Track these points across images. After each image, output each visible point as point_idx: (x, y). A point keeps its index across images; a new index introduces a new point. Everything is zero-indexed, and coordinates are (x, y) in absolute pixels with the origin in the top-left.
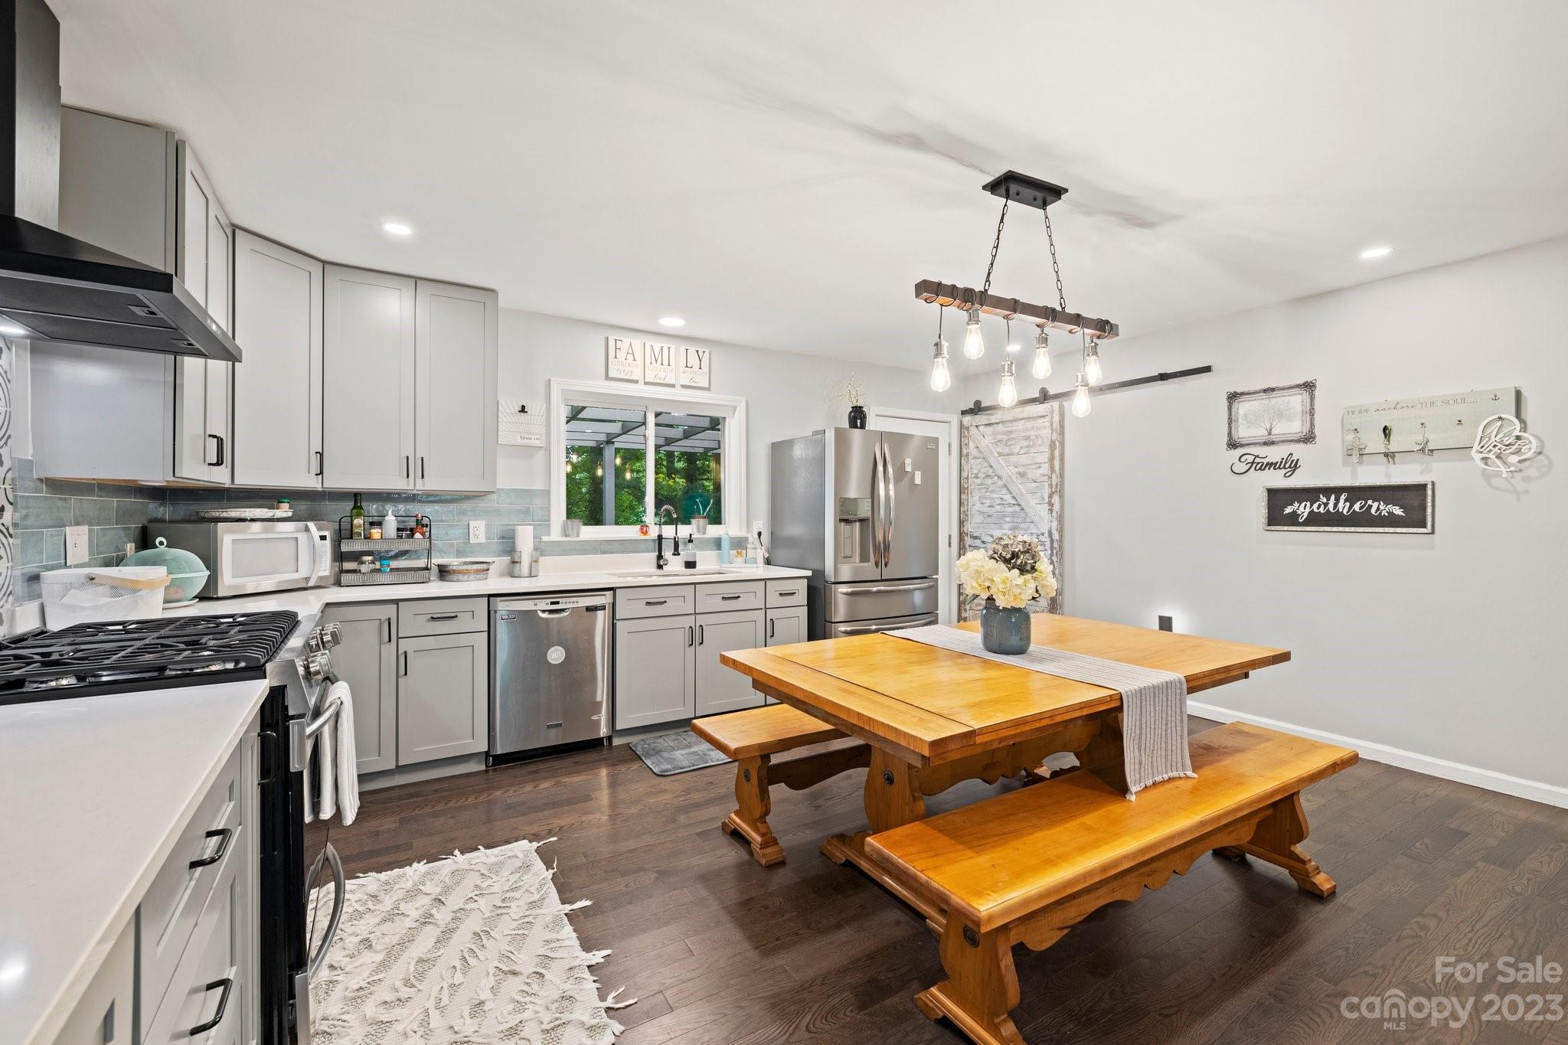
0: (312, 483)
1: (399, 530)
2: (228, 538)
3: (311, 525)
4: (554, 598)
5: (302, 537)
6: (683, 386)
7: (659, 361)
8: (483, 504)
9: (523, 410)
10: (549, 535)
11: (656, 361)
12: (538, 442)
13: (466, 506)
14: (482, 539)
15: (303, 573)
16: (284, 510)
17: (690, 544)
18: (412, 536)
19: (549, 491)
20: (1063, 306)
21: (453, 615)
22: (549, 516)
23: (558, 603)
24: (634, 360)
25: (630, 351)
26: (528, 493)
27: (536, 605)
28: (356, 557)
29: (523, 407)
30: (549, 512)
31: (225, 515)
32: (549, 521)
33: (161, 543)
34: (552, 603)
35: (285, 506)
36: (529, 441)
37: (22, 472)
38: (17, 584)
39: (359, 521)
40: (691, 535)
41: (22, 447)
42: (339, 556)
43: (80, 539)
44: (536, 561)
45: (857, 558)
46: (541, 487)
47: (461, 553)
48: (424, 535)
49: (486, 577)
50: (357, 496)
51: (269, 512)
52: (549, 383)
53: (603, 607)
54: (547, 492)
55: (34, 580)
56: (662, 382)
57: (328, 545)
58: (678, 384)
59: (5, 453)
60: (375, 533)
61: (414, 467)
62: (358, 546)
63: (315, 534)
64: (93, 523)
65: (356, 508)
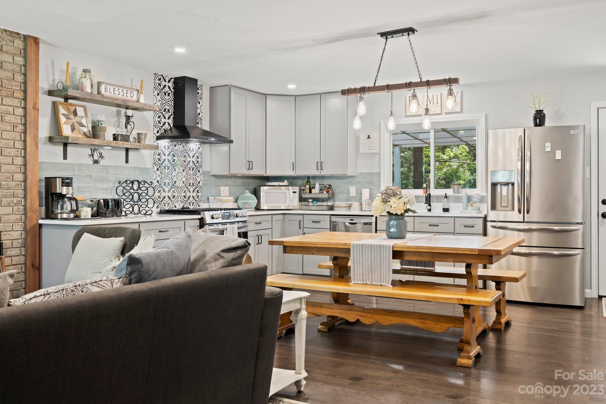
0: (291, 173)
1: (321, 190)
2: (264, 192)
3: (290, 188)
4: (354, 218)
5: (287, 191)
6: (446, 113)
7: (432, 103)
8: (355, 180)
9: (369, 137)
11: (430, 103)
12: (375, 151)
13: (349, 180)
14: (354, 195)
15: (287, 204)
16: (286, 183)
17: (446, 199)
18: (323, 192)
19: (380, 173)
20: (421, 78)
21: (319, 221)
22: (380, 184)
23: (353, 220)
24: (419, 105)
26: (371, 174)
27: (345, 220)
28: (307, 200)
29: (369, 136)
30: (380, 182)
31: (267, 184)
32: (380, 187)
33: (247, 192)
34: (351, 220)
35: (286, 181)
36: (372, 151)
37: (205, 173)
38: (204, 199)
39: (308, 187)
40: (446, 194)
41: (206, 167)
42: (301, 199)
43: (225, 190)
44: (369, 204)
45: (510, 208)
46: (378, 171)
47: (347, 200)
48: (328, 192)
49: (350, 210)
50: (308, 178)
51: (281, 184)
52: (380, 123)
53: (371, 224)
54: (379, 174)
55: (208, 198)
56: (434, 113)
57: (297, 195)
58: (443, 113)
59: (201, 170)
60: (313, 191)
61: (320, 165)
62: (307, 196)
63: (291, 191)
64: (230, 186)
65: (308, 182)
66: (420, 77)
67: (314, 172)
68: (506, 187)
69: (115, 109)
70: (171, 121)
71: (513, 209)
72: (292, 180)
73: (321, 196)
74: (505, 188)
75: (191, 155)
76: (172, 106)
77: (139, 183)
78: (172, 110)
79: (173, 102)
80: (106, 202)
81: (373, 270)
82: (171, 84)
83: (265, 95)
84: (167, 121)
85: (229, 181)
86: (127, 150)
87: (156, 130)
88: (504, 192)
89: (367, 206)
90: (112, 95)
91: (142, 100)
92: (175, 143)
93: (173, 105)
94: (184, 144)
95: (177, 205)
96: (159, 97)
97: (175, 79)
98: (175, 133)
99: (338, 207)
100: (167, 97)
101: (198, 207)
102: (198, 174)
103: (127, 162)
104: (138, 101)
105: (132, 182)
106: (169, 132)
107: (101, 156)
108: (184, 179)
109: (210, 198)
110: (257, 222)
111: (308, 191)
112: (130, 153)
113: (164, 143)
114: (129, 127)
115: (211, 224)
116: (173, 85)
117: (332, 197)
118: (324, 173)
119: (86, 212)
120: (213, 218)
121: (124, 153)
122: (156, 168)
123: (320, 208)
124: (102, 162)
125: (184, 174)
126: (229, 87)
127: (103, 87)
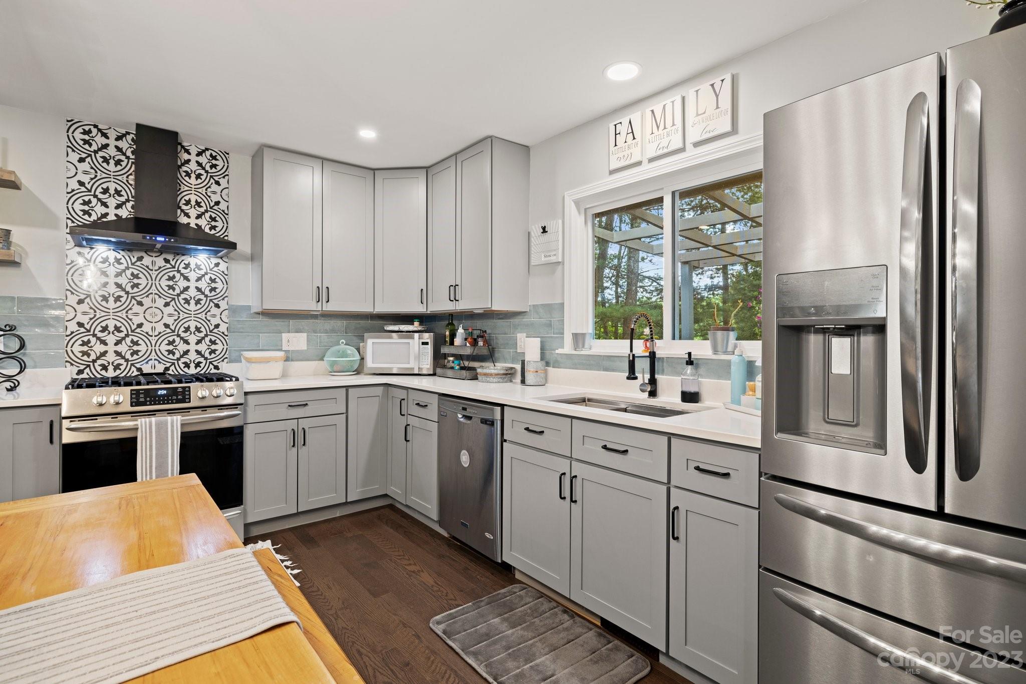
0: (420, 309)
1: (464, 339)
2: (371, 341)
3: (421, 335)
4: (465, 404)
5: (411, 342)
7: (662, 127)
8: (526, 320)
9: (544, 230)
10: (563, 347)
11: (658, 127)
12: (555, 257)
13: (516, 320)
15: (412, 364)
16: (416, 326)
17: (690, 367)
18: (465, 344)
19: (563, 303)
21: (426, 404)
22: (563, 329)
23: (466, 409)
24: (634, 138)
25: (630, 131)
26: (548, 307)
27: (456, 407)
29: (544, 228)
30: (563, 324)
31: (388, 329)
32: (563, 333)
33: (342, 343)
34: (463, 409)
36: (549, 258)
37: (234, 310)
38: (234, 355)
39: (449, 333)
40: (690, 354)
41: (238, 300)
42: (437, 356)
43: (294, 339)
44: (537, 372)
45: (868, 433)
46: (560, 301)
47: (514, 360)
50: (451, 316)
51: (410, 328)
52: (563, 198)
53: (491, 423)
54: (562, 307)
56: (666, 151)
57: (429, 348)
58: (689, 146)
59: (222, 304)
60: (455, 341)
61: (454, 292)
62: (447, 350)
63: (419, 342)
65: (449, 324)
67: (447, 305)
68: (847, 341)
70: (124, 212)
71: (881, 444)
73: (463, 351)
74: (841, 346)
75: (193, 276)
78: (128, 192)
79: (132, 177)
82: (125, 144)
83: (374, 170)
84: (112, 211)
88: (841, 365)
92: (139, 254)
93: (132, 183)
94: (168, 256)
99: (484, 374)
100: (112, 168)
101: (214, 371)
102: (215, 311)
108: (169, 320)
110: (293, 404)
115: (86, 417)
116: (134, 147)
117: (489, 353)
118: (463, 305)
122: (76, 299)
123: (458, 375)
125: (168, 310)
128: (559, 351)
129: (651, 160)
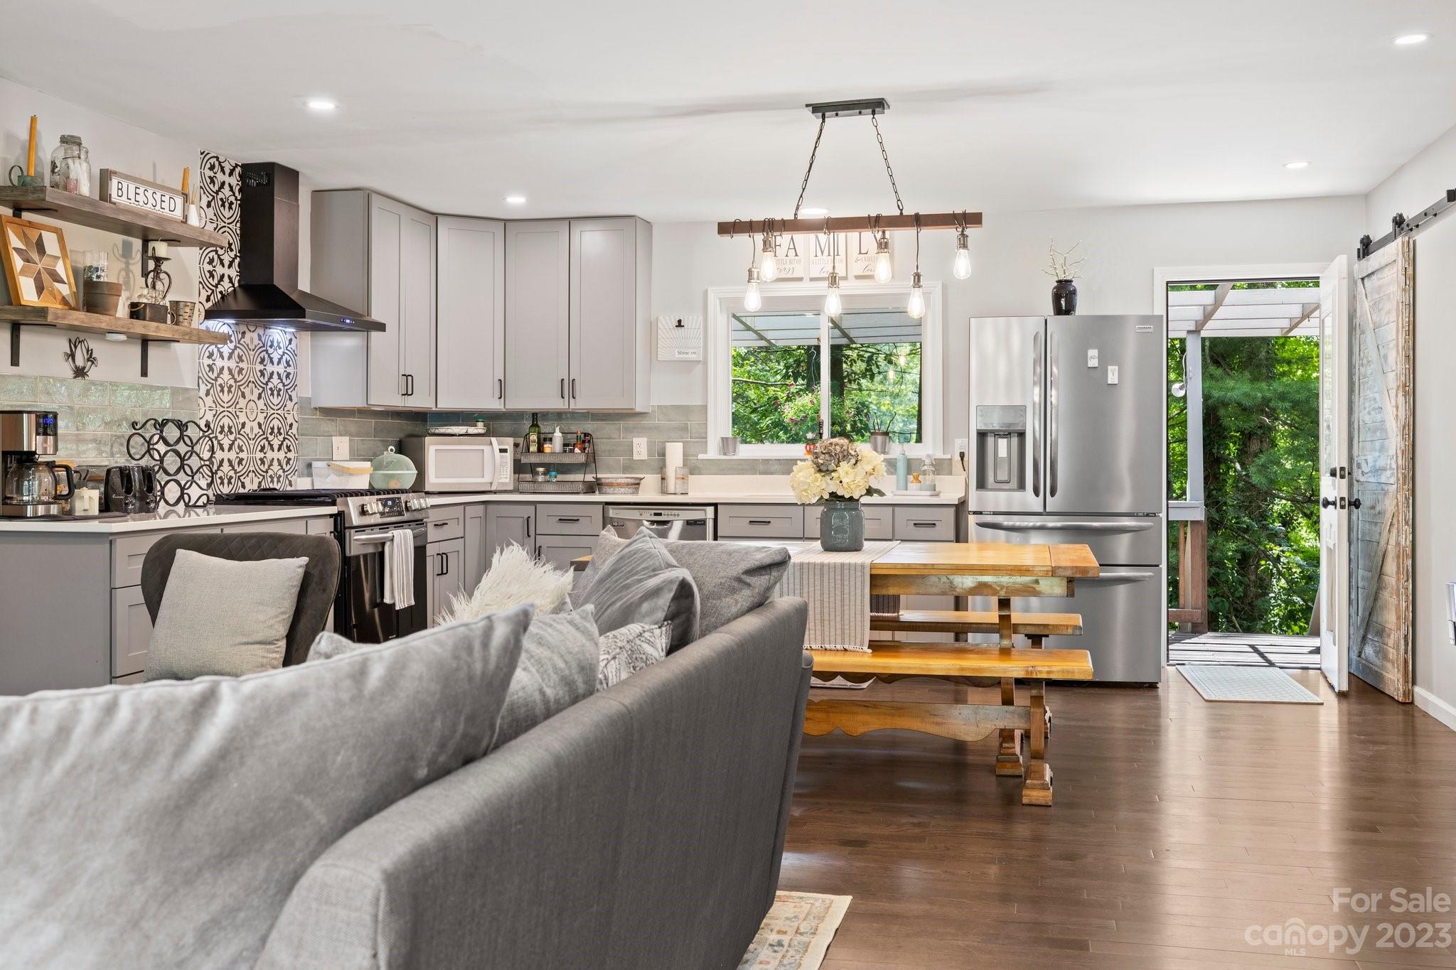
0: (495, 405)
1: (565, 445)
2: (433, 449)
3: (494, 440)
4: (658, 509)
5: (486, 448)
6: (857, 277)
7: (826, 253)
8: (645, 422)
9: (680, 324)
10: (706, 452)
11: (822, 253)
12: (694, 356)
13: (631, 423)
14: (644, 456)
15: (487, 479)
16: (480, 428)
18: (572, 451)
19: (707, 406)
20: (901, 208)
21: (577, 518)
22: (706, 433)
23: (660, 514)
24: (796, 255)
25: (792, 246)
26: (685, 410)
27: (641, 515)
28: (532, 469)
29: (680, 321)
30: (706, 428)
31: (437, 431)
32: (706, 438)
33: (392, 450)
34: (655, 514)
35: (480, 424)
36: (686, 356)
37: (304, 405)
38: (300, 466)
39: (534, 437)
41: (304, 390)
42: (519, 468)
43: (341, 445)
44: (683, 478)
45: (1014, 483)
46: (699, 402)
47: (626, 469)
48: (583, 450)
49: (636, 491)
50: (535, 416)
51: (472, 430)
52: (706, 293)
53: (702, 523)
54: (704, 408)
55: (309, 465)
57: (509, 457)
58: (851, 276)
59: (293, 394)
60: (547, 448)
61: (568, 387)
62: (533, 459)
63: (496, 447)
64: (351, 435)
65: (533, 425)
66: (898, 206)
67: (551, 402)
68: (1005, 440)
69: (119, 238)
70: (233, 272)
71: (1022, 486)
72: (494, 422)
73: (567, 459)
74: (1003, 443)
75: (276, 357)
76: (238, 235)
77: (182, 426)
78: (236, 246)
79: (238, 225)
80: (125, 474)
81: (826, 617)
82: (234, 181)
83: (436, 215)
84: (226, 271)
85: (352, 424)
86: (145, 342)
87: (204, 294)
88: (1003, 452)
89: (680, 482)
90: (132, 203)
91: (194, 220)
92: (243, 328)
93: (238, 232)
94: (260, 331)
95: (247, 481)
96: (210, 212)
97: (243, 166)
98: (243, 303)
99: (611, 485)
100: (227, 213)
101: (289, 488)
102: (290, 405)
103: (144, 373)
104: (185, 220)
105: (161, 425)
106: (231, 299)
107: (91, 359)
108: (261, 418)
109: (315, 464)
110: (439, 523)
111: (533, 448)
112: (153, 351)
113: (221, 326)
114: (159, 285)
115: (361, 528)
116: (240, 183)
117: (591, 462)
118: (580, 404)
119: (89, 499)
120: (363, 512)
121: (137, 350)
122: (203, 389)
123: (567, 488)
124: (93, 373)
125: (261, 404)
126: (367, 195)
127: (114, 183)
128: (701, 456)
129: (812, 279)
